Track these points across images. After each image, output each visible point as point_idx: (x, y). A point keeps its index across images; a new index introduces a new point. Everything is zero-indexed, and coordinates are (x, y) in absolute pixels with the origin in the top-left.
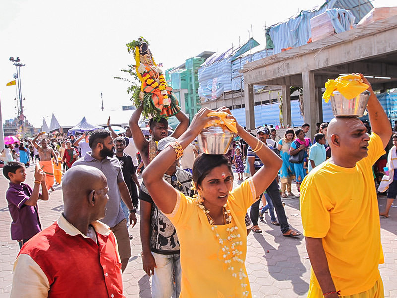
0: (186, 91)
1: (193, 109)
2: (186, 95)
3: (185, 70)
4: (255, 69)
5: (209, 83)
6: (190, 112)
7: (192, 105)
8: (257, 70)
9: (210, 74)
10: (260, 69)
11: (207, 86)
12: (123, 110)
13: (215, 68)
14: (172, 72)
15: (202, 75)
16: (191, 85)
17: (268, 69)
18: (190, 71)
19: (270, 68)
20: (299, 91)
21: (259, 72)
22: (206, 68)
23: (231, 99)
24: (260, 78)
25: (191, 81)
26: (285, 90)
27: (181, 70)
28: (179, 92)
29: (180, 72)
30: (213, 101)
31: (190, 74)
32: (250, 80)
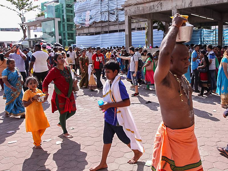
0: (59, 20)
1: (65, 33)
2: (59, 22)
3: (58, 4)
4: (135, 5)
5: (83, 14)
6: (62, 35)
7: (64, 30)
8: (136, 6)
9: (84, 8)
10: (138, 6)
11: (81, 16)
12: (1, 31)
13: (87, 4)
14: (48, 5)
15: (78, 8)
16: (63, 16)
17: (145, 6)
18: (62, 5)
19: (147, 5)
20: (156, 23)
21: (138, 7)
22: (80, 3)
23: (100, 26)
24: (138, 12)
25: (63, 12)
26: (150, 22)
27: (55, 3)
28: (54, 20)
29: (55, 5)
30: (86, 28)
31: (62, 7)
32: (130, 12)
